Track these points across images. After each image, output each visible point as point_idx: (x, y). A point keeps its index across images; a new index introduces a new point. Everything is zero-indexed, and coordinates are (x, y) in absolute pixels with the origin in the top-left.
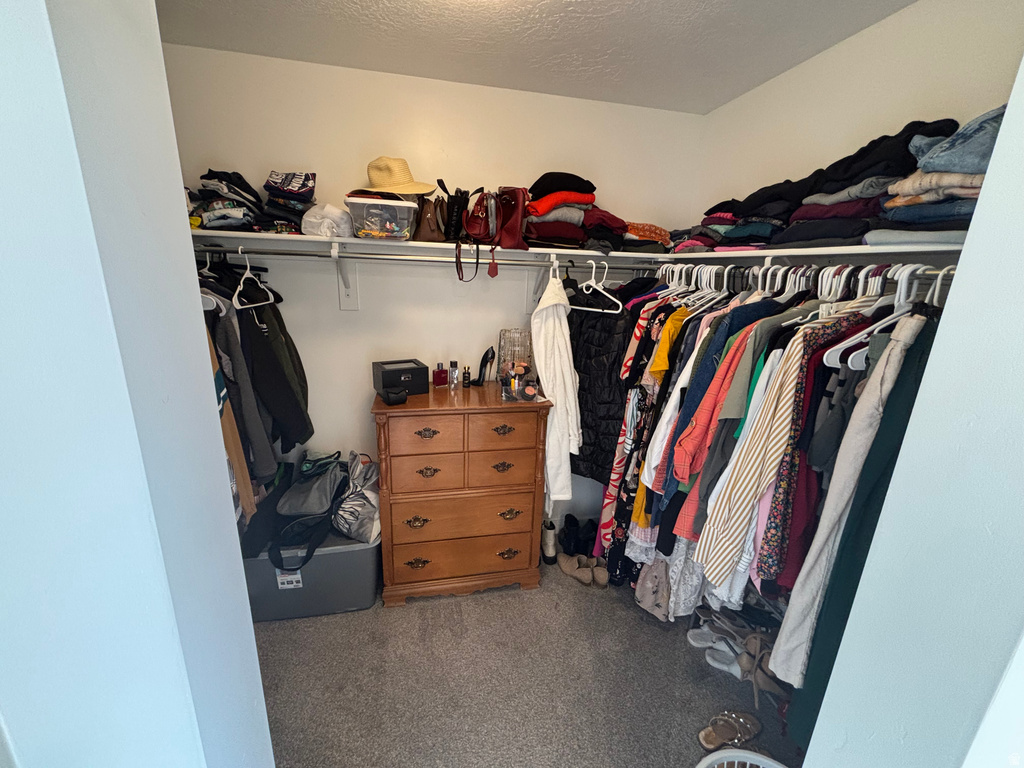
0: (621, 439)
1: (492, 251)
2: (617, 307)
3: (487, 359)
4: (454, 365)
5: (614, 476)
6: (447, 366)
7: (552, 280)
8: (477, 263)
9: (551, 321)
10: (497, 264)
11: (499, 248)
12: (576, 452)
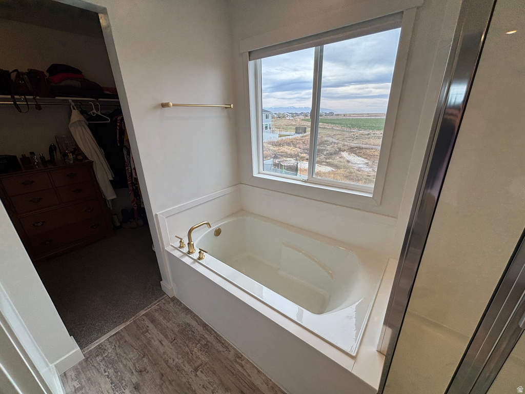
0: (127, 168)
1: (34, 98)
2: (108, 120)
3: (52, 149)
4: (32, 153)
5: (129, 183)
6: (28, 155)
7: (73, 111)
8: (27, 104)
9: (80, 127)
10: (40, 104)
11: (38, 97)
12: (111, 178)
